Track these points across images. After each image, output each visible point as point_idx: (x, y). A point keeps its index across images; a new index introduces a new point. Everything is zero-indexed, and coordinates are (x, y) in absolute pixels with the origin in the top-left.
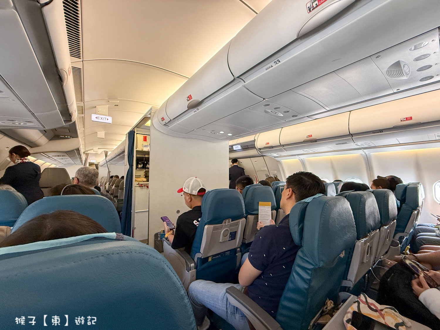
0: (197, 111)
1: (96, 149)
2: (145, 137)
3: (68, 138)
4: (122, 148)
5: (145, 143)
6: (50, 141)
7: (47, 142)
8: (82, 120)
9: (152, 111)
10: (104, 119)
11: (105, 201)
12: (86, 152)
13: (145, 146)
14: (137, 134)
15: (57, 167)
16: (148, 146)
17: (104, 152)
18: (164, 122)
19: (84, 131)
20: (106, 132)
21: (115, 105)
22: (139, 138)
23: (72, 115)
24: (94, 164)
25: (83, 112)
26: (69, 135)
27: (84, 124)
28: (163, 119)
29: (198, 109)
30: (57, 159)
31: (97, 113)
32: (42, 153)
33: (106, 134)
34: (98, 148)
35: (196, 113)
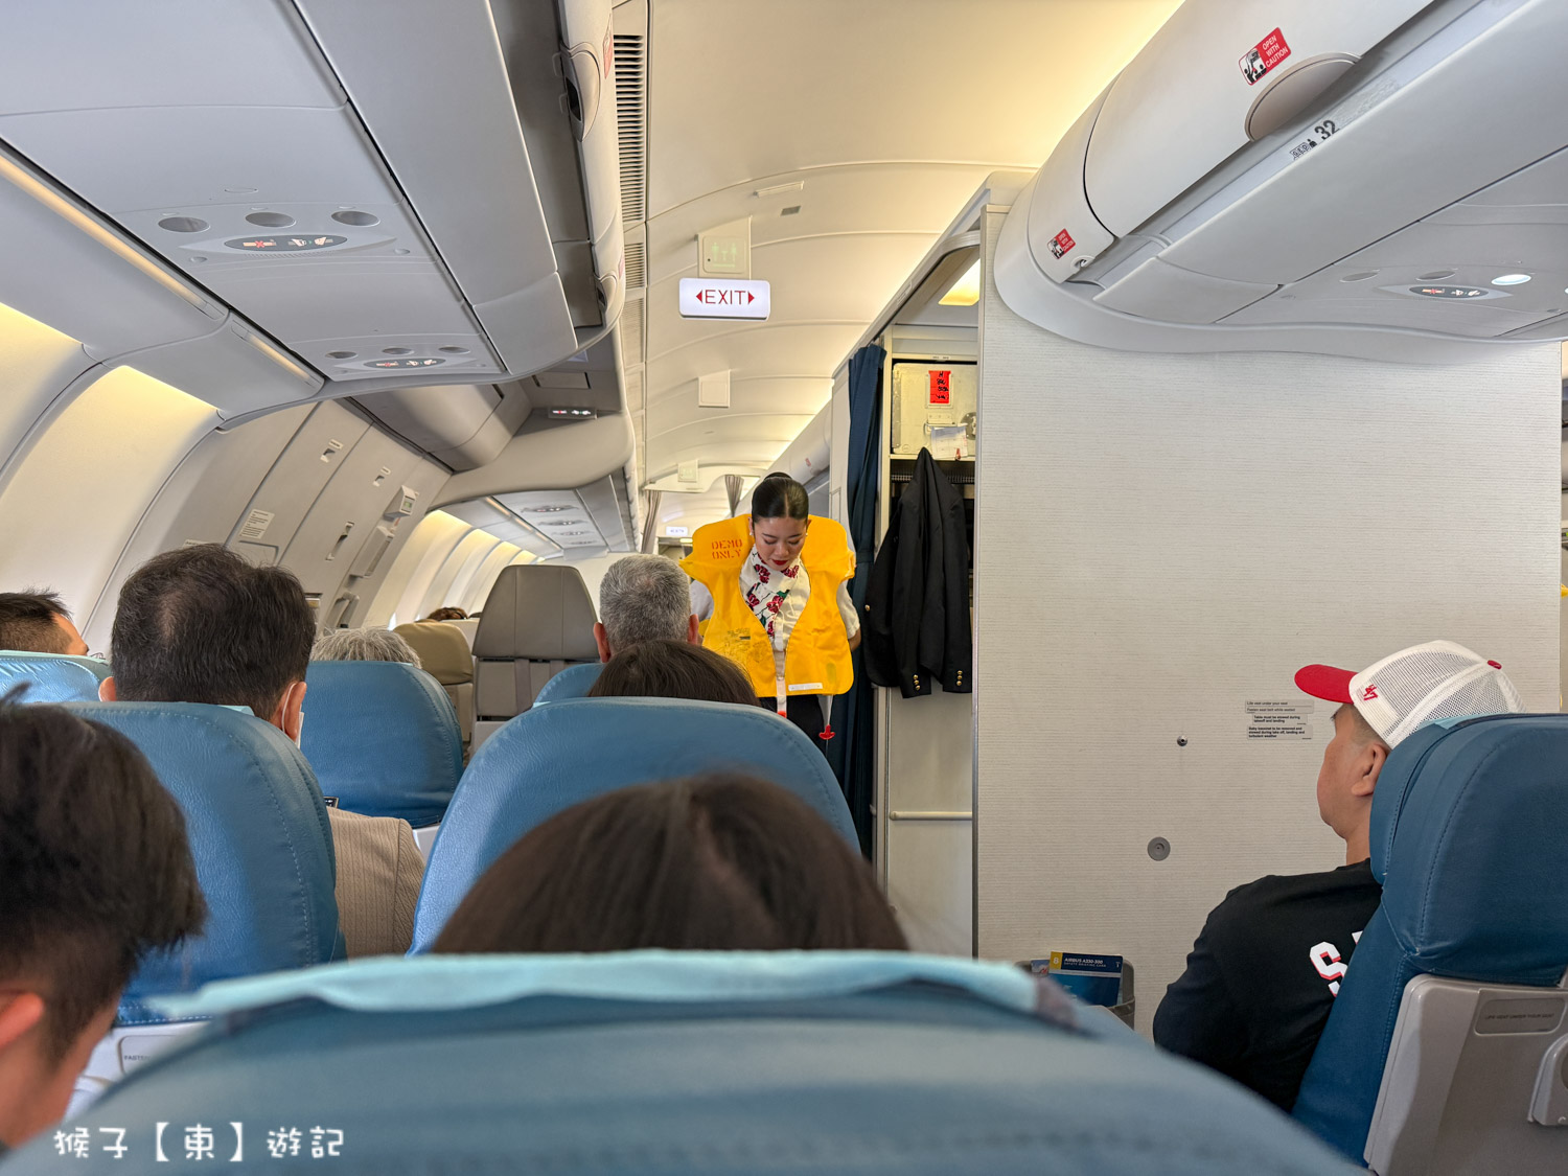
0: (1322, 145)
1: (688, 466)
2: (941, 374)
3: (581, 419)
4: (813, 452)
5: (940, 415)
6: (516, 439)
7: (506, 443)
8: (637, 322)
9: (988, 207)
10: (736, 296)
11: (790, 744)
12: (649, 487)
13: (945, 432)
14: (895, 361)
15: (540, 561)
16: (959, 430)
17: (723, 484)
18: (1067, 265)
19: (644, 375)
20: (733, 370)
21: (786, 212)
22: (906, 386)
23: (610, 289)
24: (679, 547)
25: (641, 278)
26: (585, 405)
27: (643, 341)
28: (1063, 243)
29: (1328, 129)
30: (542, 523)
31: (702, 273)
32: (489, 500)
33: (736, 383)
34: (696, 462)
35: (1314, 159)
